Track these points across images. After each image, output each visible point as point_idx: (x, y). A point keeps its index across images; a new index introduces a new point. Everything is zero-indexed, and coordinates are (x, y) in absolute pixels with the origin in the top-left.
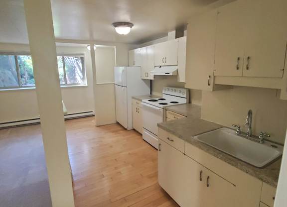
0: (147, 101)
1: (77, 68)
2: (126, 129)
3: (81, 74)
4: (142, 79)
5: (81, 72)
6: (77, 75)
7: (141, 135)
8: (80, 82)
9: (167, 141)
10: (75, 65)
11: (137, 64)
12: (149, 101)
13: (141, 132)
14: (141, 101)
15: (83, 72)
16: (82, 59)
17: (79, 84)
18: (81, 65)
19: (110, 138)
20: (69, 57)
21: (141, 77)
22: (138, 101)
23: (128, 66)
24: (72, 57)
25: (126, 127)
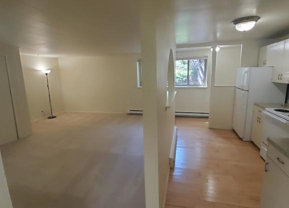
0: (272, 110)
1: (200, 70)
2: (241, 139)
3: (202, 76)
4: (273, 83)
5: (203, 74)
6: (199, 76)
7: (259, 149)
8: (201, 84)
9: (276, 161)
10: (198, 67)
11: (269, 64)
12: (275, 110)
13: (259, 147)
14: (265, 109)
15: (204, 74)
16: (206, 61)
17: (200, 85)
18: (203, 67)
19: (219, 143)
20: (194, 60)
21: (272, 80)
22: (261, 109)
23: (257, 67)
24: (196, 60)
25: (241, 137)
